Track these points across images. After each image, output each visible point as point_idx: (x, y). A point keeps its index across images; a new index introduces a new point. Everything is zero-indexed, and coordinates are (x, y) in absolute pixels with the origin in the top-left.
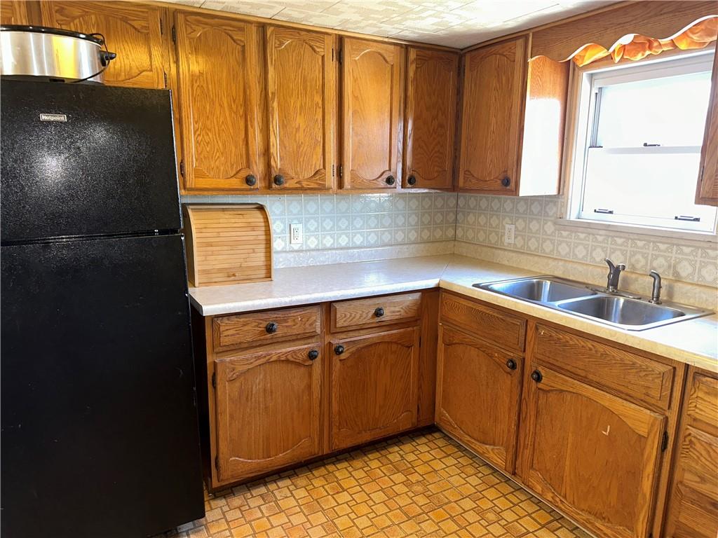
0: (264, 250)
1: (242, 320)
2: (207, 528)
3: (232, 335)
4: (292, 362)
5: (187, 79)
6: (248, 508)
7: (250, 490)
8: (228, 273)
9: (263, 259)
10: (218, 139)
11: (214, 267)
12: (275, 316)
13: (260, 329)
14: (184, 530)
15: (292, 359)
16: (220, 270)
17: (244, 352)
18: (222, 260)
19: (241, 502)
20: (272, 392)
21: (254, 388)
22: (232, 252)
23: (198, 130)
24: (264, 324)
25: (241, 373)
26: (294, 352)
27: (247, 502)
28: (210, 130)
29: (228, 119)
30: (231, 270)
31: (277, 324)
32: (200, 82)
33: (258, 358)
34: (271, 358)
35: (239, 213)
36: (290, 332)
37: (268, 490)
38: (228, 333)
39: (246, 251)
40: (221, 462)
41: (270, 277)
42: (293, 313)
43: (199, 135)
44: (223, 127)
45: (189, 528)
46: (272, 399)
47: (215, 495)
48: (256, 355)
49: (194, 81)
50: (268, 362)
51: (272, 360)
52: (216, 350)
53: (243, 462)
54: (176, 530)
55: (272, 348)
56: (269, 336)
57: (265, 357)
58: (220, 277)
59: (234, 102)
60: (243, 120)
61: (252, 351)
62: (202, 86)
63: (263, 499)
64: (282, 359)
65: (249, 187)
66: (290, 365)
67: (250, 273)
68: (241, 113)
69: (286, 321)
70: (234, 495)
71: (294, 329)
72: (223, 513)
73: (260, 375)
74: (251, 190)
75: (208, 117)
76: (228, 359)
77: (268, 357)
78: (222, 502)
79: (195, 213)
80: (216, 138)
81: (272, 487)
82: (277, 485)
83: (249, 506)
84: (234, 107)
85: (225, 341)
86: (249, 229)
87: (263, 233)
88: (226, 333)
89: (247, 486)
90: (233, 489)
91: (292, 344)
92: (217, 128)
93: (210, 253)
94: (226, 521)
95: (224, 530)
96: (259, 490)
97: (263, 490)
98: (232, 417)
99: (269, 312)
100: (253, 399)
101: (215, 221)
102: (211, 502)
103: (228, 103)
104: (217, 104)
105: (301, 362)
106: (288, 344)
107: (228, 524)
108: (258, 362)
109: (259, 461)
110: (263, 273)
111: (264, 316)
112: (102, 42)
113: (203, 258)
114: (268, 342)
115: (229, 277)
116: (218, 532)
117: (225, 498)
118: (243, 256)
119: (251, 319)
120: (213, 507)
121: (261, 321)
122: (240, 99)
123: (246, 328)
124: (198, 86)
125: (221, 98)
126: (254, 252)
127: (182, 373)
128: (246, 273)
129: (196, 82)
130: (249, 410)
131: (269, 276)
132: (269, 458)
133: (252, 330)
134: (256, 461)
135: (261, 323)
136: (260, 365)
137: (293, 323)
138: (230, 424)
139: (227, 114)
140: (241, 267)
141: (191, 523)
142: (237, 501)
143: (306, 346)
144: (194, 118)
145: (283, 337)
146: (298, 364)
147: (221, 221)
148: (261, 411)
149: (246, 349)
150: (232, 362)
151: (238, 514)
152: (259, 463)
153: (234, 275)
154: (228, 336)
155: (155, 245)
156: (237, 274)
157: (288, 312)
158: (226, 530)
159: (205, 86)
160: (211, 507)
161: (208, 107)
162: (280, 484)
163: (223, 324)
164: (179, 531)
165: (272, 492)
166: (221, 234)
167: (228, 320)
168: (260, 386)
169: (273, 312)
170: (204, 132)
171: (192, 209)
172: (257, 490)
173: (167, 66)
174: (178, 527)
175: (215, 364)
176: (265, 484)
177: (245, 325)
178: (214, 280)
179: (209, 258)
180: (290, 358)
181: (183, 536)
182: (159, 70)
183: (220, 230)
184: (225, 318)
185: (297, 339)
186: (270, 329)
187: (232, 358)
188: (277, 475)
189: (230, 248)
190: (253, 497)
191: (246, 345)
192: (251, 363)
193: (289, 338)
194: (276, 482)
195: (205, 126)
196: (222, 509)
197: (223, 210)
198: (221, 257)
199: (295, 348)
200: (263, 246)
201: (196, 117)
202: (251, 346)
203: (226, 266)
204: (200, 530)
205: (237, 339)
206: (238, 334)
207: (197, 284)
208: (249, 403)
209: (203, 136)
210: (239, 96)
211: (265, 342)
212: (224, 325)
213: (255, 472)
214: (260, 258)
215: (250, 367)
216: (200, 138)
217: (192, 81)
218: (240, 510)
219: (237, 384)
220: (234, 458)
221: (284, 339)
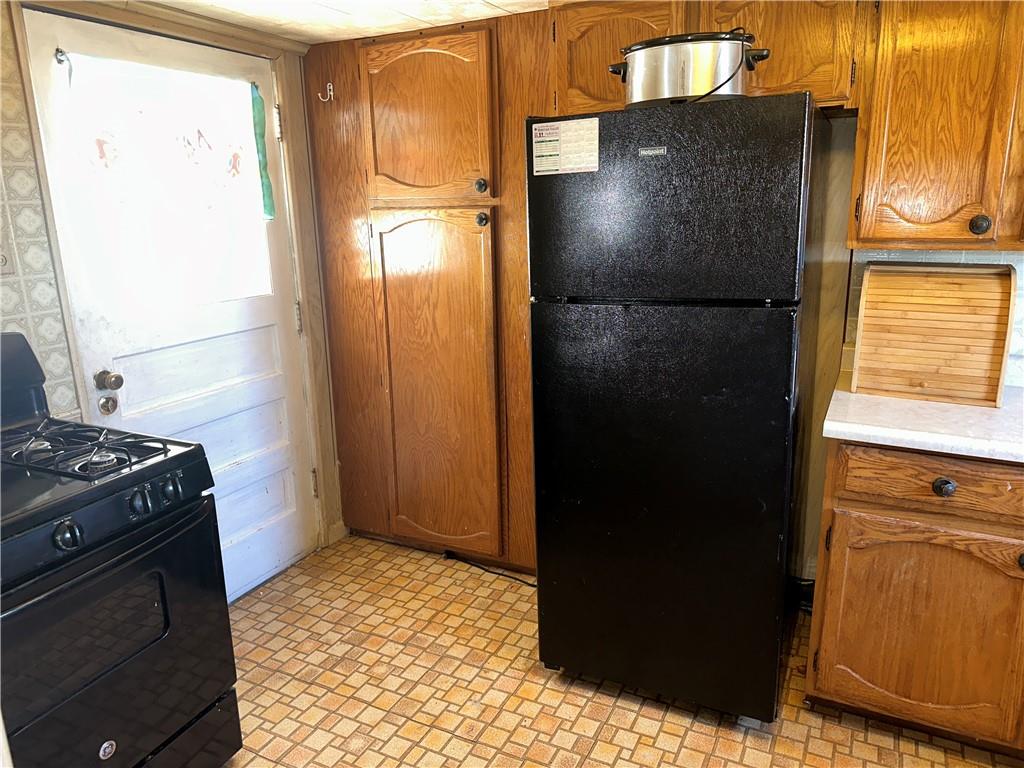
0: (989, 351)
1: (888, 459)
2: (774, 742)
3: (866, 478)
4: (980, 560)
5: (889, 63)
6: (848, 753)
7: (867, 730)
8: (911, 379)
9: (986, 366)
10: (929, 156)
11: (888, 366)
12: (957, 469)
13: (922, 483)
14: (745, 724)
15: (981, 555)
16: (898, 373)
17: (886, 512)
18: (905, 356)
19: (842, 738)
20: (928, 596)
21: (895, 575)
22: (924, 346)
23: (894, 145)
24: (932, 477)
25: (876, 544)
26: (987, 543)
27: (852, 743)
28: (915, 144)
29: (955, 122)
30: (917, 376)
31: (956, 484)
32: (911, 65)
33: (910, 530)
34: (935, 538)
35: (956, 280)
36: (982, 504)
37: (897, 747)
38: (862, 473)
39: (953, 348)
40: (822, 663)
41: (995, 401)
42: (994, 473)
43: (895, 153)
44: (942, 135)
45: (754, 726)
46: (927, 607)
47: (812, 707)
48: (908, 523)
49: (901, 65)
50: (928, 542)
51: (934, 541)
52: (839, 493)
53: (857, 680)
54: (737, 718)
55: (944, 522)
56: (936, 499)
57: (924, 532)
58: (897, 383)
59: (972, 90)
60: (985, 119)
61: (902, 515)
62: (914, 72)
63: (879, 754)
64: (958, 547)
65: (976, 236)
66: (973, 563)
67: (953, 385)
68: (983, 107)
69: (977, 482)
70: (840, 722)
71: (992, 502)
72: (808, 737)
73: (910, 557)
74: (977, 241)
75: (916, 122)
76: (855, 513)
77: (927, 535)
78: (816, 721)
79: (873, 278)
80: (926, 157)
81: (906, 747)
82: (917, 750)
83: (851, 752)
84: (970, 99)
85: (854, 484)
86: (966, 310)
87: (994, 319)
88: (857, 473)
89: (866, 722)
90: (844, 714)
91: (987, 527)
92: (929, 138)
93: (885, 343)
94: (806, 749)
95: (793, 758)
96: (882, 738)
97: (888, 742)
98: (849, 603)
99: (944, 459)
100: (891, 593)
101: (905, 292)
102: (802, 711)
103: (959, 94)
104: (937, 97)
105: (998, 565)
106: (977, 526)
107: (804, 755)
108: (908, 535)
109: (886, 693)
110: (981, 390)
111: (935, 464)
112: (750, 39)
113: (872, 349)
114: (934, 509)
115: (911, 385)
116: (784, 756)
117: (824, 718)
118: (947, 355)
119: (907, 462)
120: (800, 720)
121: (924, 471)
122: (983, 84)
123: (893, 474)
124: (908, 72)
125: (947, 86)
126: (967, 351)
127: (765, 508)
128: (945, 385)
129: (904, 67)
130: (881, 607)
131: (991, 398)
132: (906, 697)
133: (903, 481)
134: (881, 690)
135: (923, 474)
136: (911, 542)
137: (992, 491)
138: (845, 614)
139: (954, 115)
140: (937, 372)
141: (759, 722)
142: (837, 732)
143: (1016, 541)
144: (891, 125)
145: (965, 509)
146: (993, 569)
147: (915, 292)
148: (904, 619)
149: (892, 508)
150: (860, 520)
151: (828, 751)
152: (885, 697)
153: (921, 385)
154: (860, 477)
155: (752, 321)
156: (926, 385)
157: (984, 469)
158: (796, 760)
159: (919, 71)
160: (797, 718)
161: (919, 105)
162: (923, 751)
163: (854, 457)
164: (739, 722)
165: (901, 755)
166: (911, 315)
167: (865, 452)
168: (908, 577)
169: (953, 461)
170: (905, 148)
171: (872, 271)
172: (877, 736)
173: (859, 50)
174: (741, 717)
175: (834, 514)
176: (898, 736)
177: (892, 469)
178: (885, 387)
179: (880, 350)
180: (974, 549)
181: (739, 730)
182: (844, 59)
183: (906, 308)
184: (859, 448)
185: (998, 523)
186: (939, 488)
187: (862, 514)
188: (927, 736)
189: (921, 338)
190: (865, 741)
191: (891, 502)
192: (895, 534)
193: (980, 516)
194: (917, 744)
195: (908, 138)
196: (809, 731)
197: (929, 274)
198: (903, 352)
199: (989, 537)
200: (990, 343)
201: (895, 124)
202: (899, 506)
203: (910, 367)
204: (764, 738)
205: (875, 487)
206: (878, 479)
207: (854, 389)
208: (884, 596)
209: (903, 154)
210: (984, 77)
211: (927, 508)
212: (855, 460)
213: (879, 708)
214: (977, 364)
215: (892, 538)
216: (896, 158)
217: (898, 66)
218: (834, 748)
219: (867, 557)
220: (842, 667)
221: (968, 514)
